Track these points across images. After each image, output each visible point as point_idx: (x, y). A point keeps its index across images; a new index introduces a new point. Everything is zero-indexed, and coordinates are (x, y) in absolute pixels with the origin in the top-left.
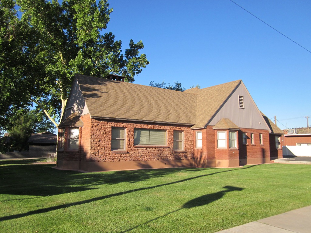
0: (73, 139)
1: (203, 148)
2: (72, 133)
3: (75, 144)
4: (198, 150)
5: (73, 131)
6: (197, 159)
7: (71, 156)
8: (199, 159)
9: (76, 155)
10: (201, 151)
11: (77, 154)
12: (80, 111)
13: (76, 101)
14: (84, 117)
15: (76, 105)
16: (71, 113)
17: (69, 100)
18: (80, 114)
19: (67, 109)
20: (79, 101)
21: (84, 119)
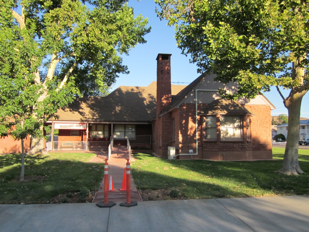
7: (249, 146)
11: (251, 144)
12: (242, 99)
13: (227, 86)
14: (254, 107)
15: (230, 90)
16: (214, 98)
17: (204, 80)
18: (241, 102)
19: (198, 91)
20: (236, 88)
21: (255, 109)
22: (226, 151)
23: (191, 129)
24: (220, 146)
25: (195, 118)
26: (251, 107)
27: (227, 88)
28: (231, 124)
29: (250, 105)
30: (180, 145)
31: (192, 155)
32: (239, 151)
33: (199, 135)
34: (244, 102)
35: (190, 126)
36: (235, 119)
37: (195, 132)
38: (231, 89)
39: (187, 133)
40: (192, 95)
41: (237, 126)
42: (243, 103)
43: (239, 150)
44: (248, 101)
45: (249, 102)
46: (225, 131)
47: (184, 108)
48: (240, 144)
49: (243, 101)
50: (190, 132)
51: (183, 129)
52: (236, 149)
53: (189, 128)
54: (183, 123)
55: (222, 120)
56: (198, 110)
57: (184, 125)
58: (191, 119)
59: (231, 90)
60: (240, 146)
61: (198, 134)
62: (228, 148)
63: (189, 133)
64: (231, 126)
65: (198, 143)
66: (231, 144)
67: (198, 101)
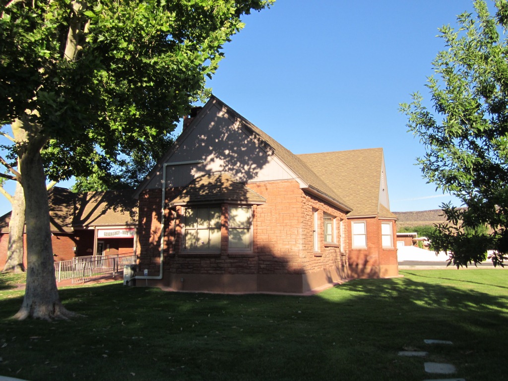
0: (235, 229)
1: (369, 248)
2: (233, 218)
3: (240, 239)
4: (359, 251)
5: (234, 212)
6: (357, 265)
7: (241, 264)
8: (360, 267)
9: (249, 262)
10: (367, 253)
11: (251, 259)
12: (242, 173)
13: (215, 151)
14: (265, 185)
15: (220, 159)
16: (194, 176)
17: (178, 146)
18: (240, 178)
19: (167, 166)
20: (232, 152)
21: (267, 189)
22: (187, 273)
23: (155, 232)
24: (178, 264)
25: (161, 213)
26: (258, 186)
27: (216, 155)
28: (205, 221)
29: (258, 184)
30: (138, 262)
31: (148, 279)
32: (210, 274)
33: (165, 243)
34: (246, 177)
35: (153, 228)
36: (213, 213)
37: (160, 238)
38: (222, 156)
39: (149, 240)
40: (158, 173)
41: (215, 225)
42: (245, 180)
43: (211, 272)
44: (253, 175)
45: (256, 177)
46: (195, 234)
47: (146, 198)
48: (213, 260)
49: (244, 176)
50: (154, 238)
51: (144, 232)
52: (206, 269)
53: (151, 232)
54: (143, 223)
55: (191, 214)
56: (166, 198)
57: (144, 227)
58: (156, 215)
59: (222, 158)
60: (212, 265)
61: (164, 241)
62: (191, 267)
63: (151, 239)
64: (206, 225)
65: (164, 256)
66: (197, 259)
67: (167, 185)
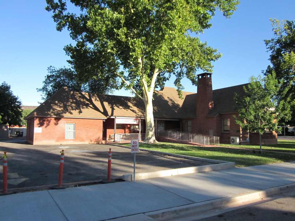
30: (241, 136)
